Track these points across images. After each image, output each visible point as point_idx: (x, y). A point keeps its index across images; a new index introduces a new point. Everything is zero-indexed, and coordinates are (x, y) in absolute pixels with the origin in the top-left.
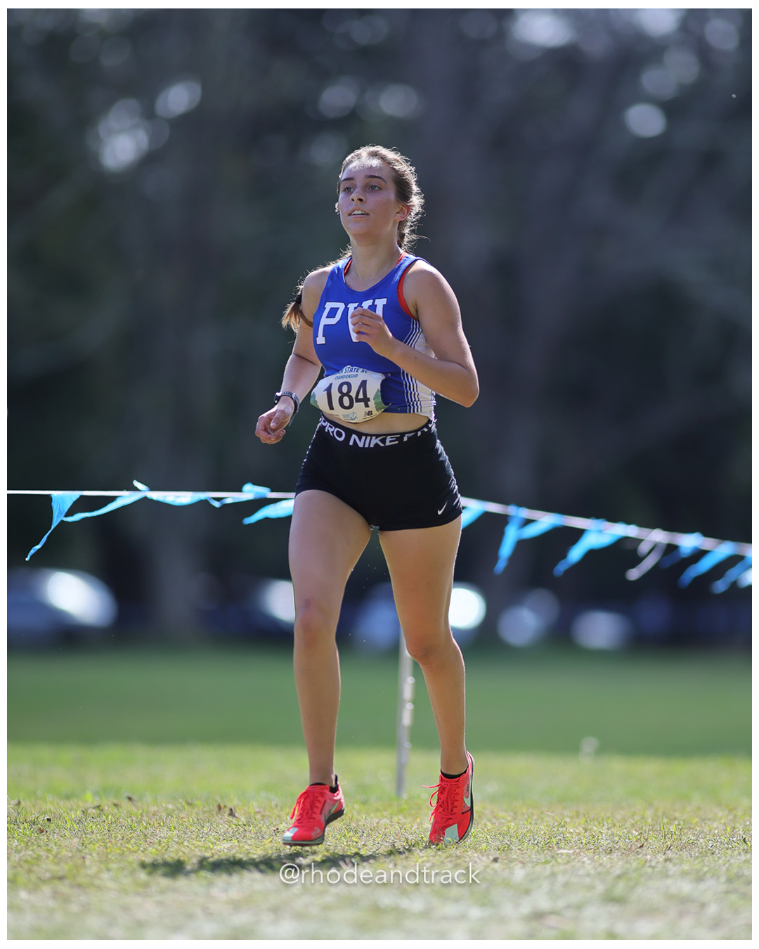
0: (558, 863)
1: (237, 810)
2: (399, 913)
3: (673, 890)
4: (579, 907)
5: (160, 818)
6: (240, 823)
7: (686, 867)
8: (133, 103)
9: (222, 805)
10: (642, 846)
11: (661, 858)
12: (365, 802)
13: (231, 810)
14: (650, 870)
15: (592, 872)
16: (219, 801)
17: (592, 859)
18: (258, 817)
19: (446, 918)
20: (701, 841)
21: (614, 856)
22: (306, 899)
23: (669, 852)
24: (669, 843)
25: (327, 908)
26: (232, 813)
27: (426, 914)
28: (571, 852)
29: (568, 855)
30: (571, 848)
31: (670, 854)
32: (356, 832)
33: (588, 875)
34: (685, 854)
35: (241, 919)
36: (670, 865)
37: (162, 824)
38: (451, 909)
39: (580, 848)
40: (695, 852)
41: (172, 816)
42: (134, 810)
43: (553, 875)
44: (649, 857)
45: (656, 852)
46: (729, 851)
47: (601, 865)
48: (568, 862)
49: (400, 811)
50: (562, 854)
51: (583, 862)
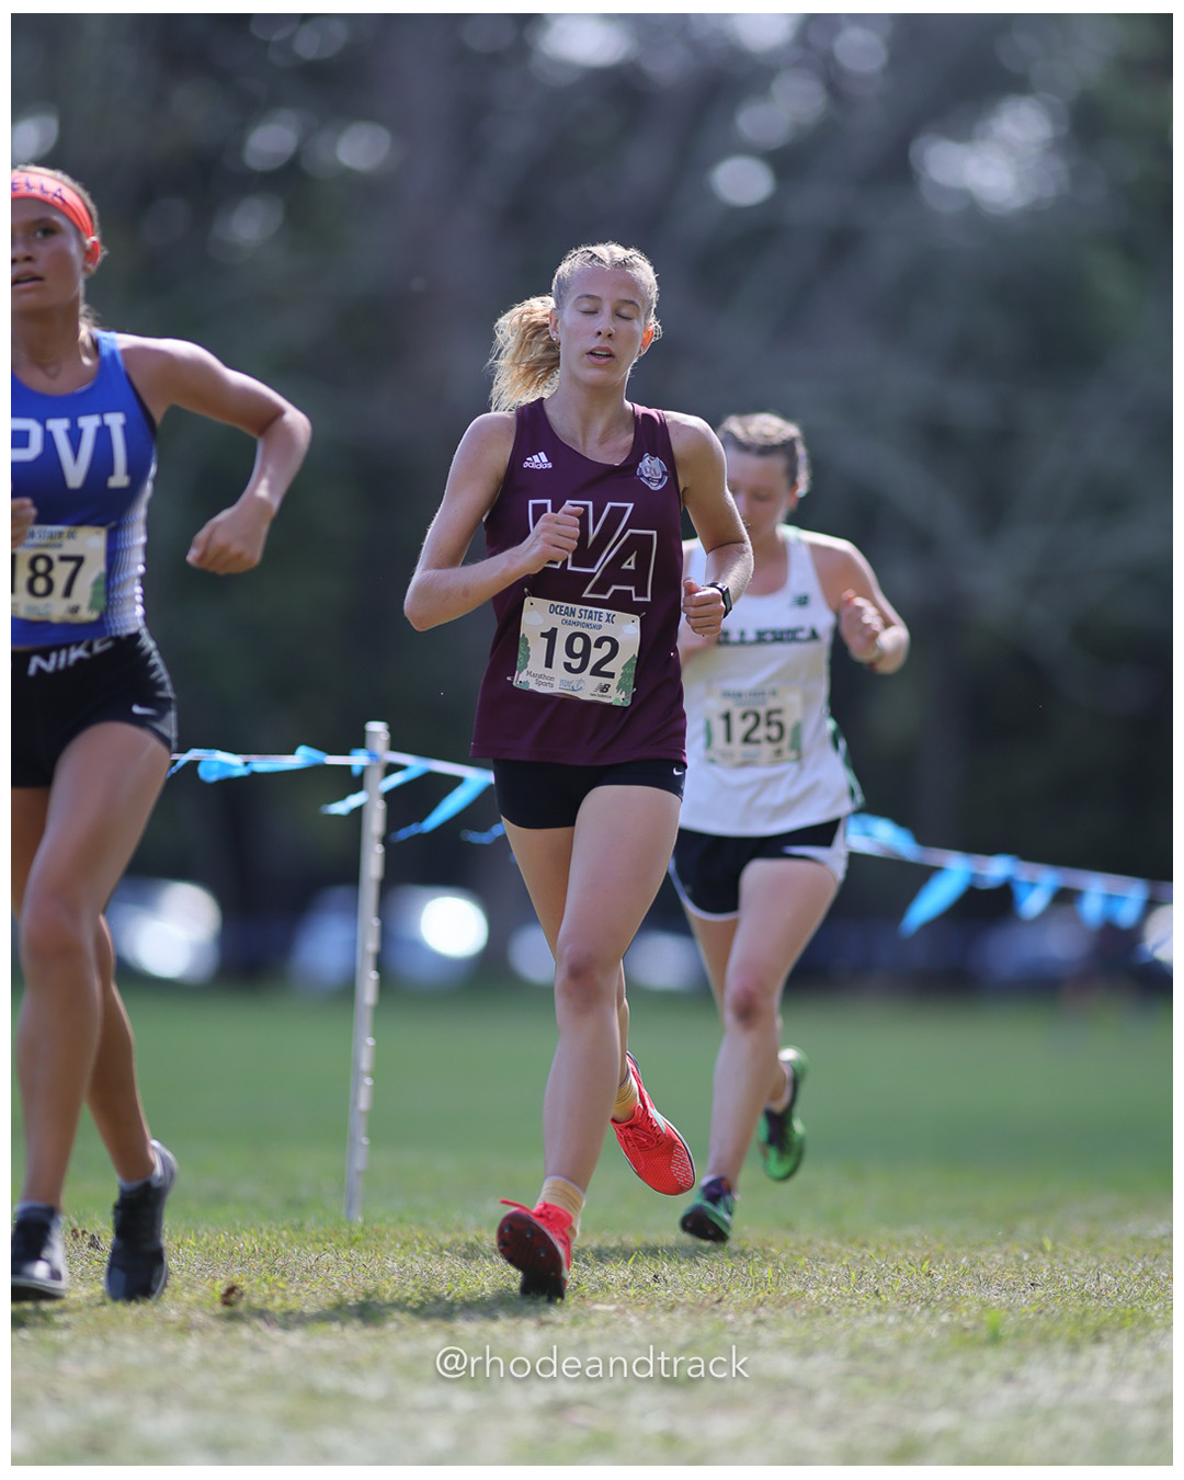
0: (592, 1326)
1: (102, 1239)
2: (346, 1399)
3: (766, 1369)
4: (619, 1397)
7: (786, 1333)
9: (80, 1231)
10: (719, 1301)
11: (749, 1318)
12: (299, 1228)
13: (93, 1237)
16: (75, 1223)
17: (643, 1320)
19: (418, 1410)
20: (811, 1292)
21: (678, 1315)
23: (761, 1309)
24: (760, 1296)
25: (237, 1392)
26: (93, 1243)
27: (388, 1404)
28: (612, 1308)
29: (607, 1312)
30: (612, 1302)
31: (762, 1313)
32: (283, 1274)
34: (786, 1313)
35: (105, 1408)
36: (761, 1331)
38: (425, 1395)
39: (624, 1302)
40: (802, 1311)
43: (584, 1343)
44: (730, 1317)
45: (741, 1310)
46: (854, 1309)
47: (658, 1329)
48: (607, 1324)
49: (352, 1243)
50: (596, 1311)
51: (630, 1325)
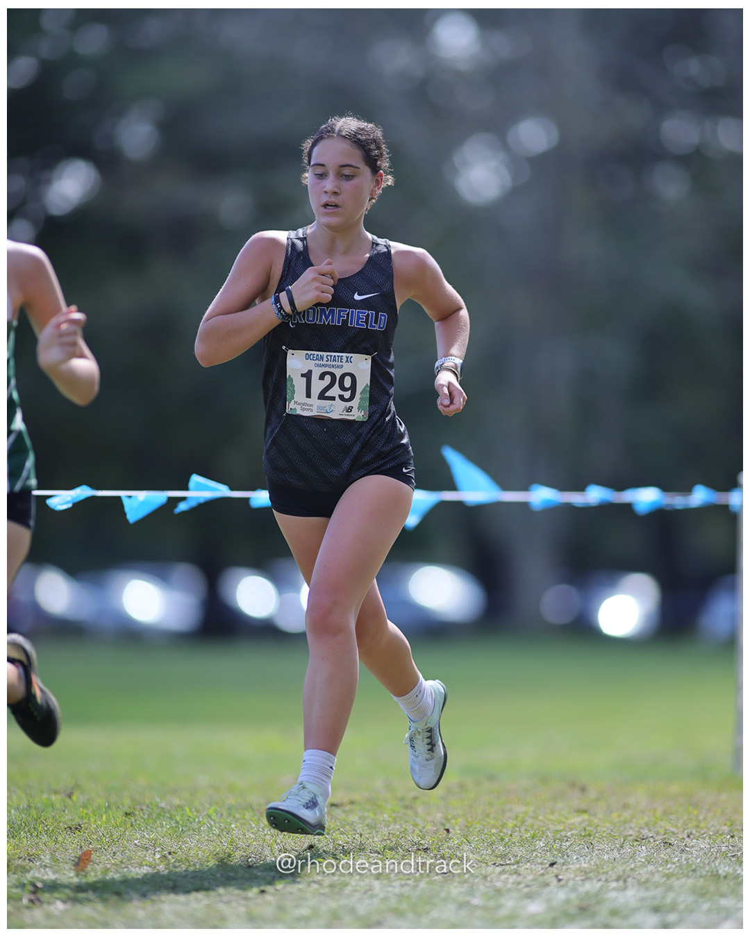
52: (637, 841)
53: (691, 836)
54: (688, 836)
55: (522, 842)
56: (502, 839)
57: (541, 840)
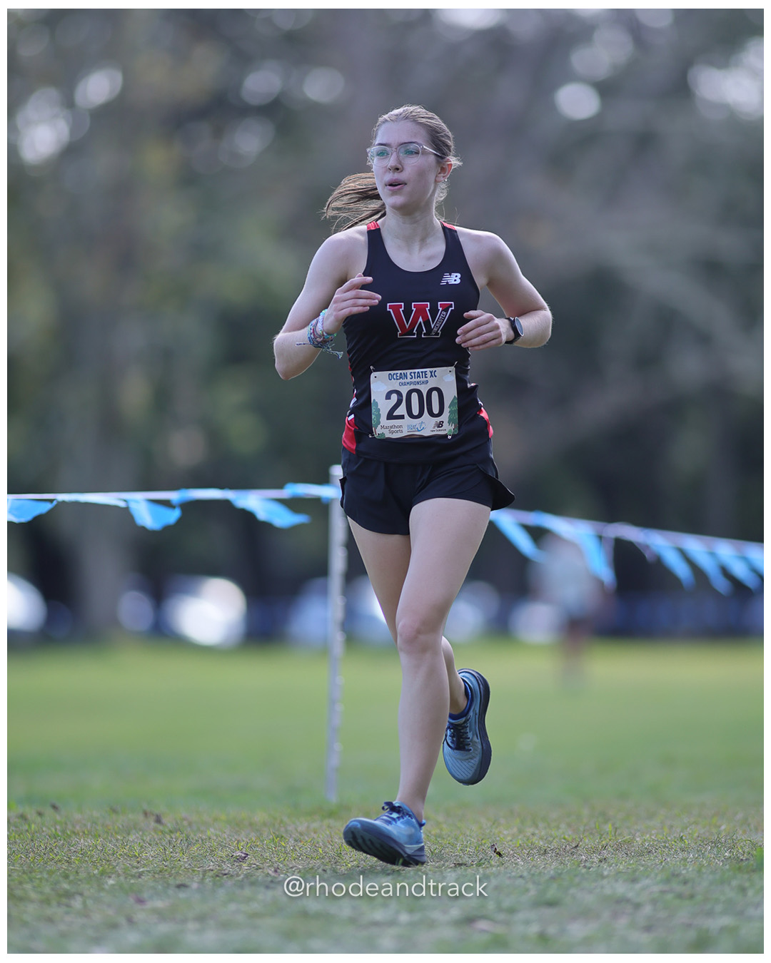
0: (491, 866)
1: (164, 817)
3: (608, 891)
4: (512, 911)
5: (85, 825)
6: (167, 830)
8: (52, 93)
9: (148, 811)
11: (596, 858)
13: (158, 816)
14: (584, 871)
15: (525, 874)
16: (146, 807)
18: (185, 823)
19: (376, 924)
20: (638, 840)
21: (549, 857)
22: (232, 907)
23: (604, 852)
24: (605, 843)
25: (255, 915)
26: (158, 820)
31: (605, 854)
33: (521, 877)
36: (605, 865)
37: (86, 832)
38: (379, 914)
41: (96, 823)
42: (58, 818)
44: (584, 857)
45: (591, 852)
46: (666, 850)
47: (535, 866)
52: (217, 876)
53: (279, 871)
54: (276, 871)
55: (90, 877)
56: (66, 877)
57: (110, 877)
